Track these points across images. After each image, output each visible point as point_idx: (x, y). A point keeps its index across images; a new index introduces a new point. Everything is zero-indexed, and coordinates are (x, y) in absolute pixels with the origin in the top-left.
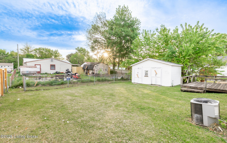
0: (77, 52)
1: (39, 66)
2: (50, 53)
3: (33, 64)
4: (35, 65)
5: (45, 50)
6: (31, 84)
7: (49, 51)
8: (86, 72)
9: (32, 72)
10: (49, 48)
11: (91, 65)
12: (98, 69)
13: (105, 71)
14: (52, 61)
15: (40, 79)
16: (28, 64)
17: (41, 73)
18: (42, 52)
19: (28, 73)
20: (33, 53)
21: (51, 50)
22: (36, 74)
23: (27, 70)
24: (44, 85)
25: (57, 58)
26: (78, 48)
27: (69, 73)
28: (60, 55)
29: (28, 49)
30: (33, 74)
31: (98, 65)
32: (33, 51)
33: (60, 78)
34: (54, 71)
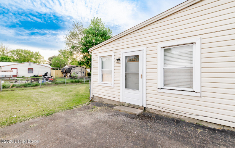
0: (60, 55)
1: (16, 69)
2: (30, 55)
3: (9, 68)
4: (11, 69)
5: (24, 52)
6: (6, 86)
7: (28, 53)
8: (64, 75)
9: (7, 76)
10: (28, 50)
11: (69, 69)
12: (76, 72)
13: (82, 73)
14: (30, 65)
15: (16, 82)
16: (3, 68)
17: (18, 76)
18: (20, 54)
19: (3, 77)
20: (9, 55)
21: (31, 52)
22: (12, 77)
23: (3, 74)
24: (19, 87)
25: (38, 60)
26: (62, 50)
27: (45, 77)
28: (42, 57)
29: (3, 50)
30: (9, 78)
31: (75, 68)
32: (9, 53)
33: (35, 81)
34: (32, 75)
